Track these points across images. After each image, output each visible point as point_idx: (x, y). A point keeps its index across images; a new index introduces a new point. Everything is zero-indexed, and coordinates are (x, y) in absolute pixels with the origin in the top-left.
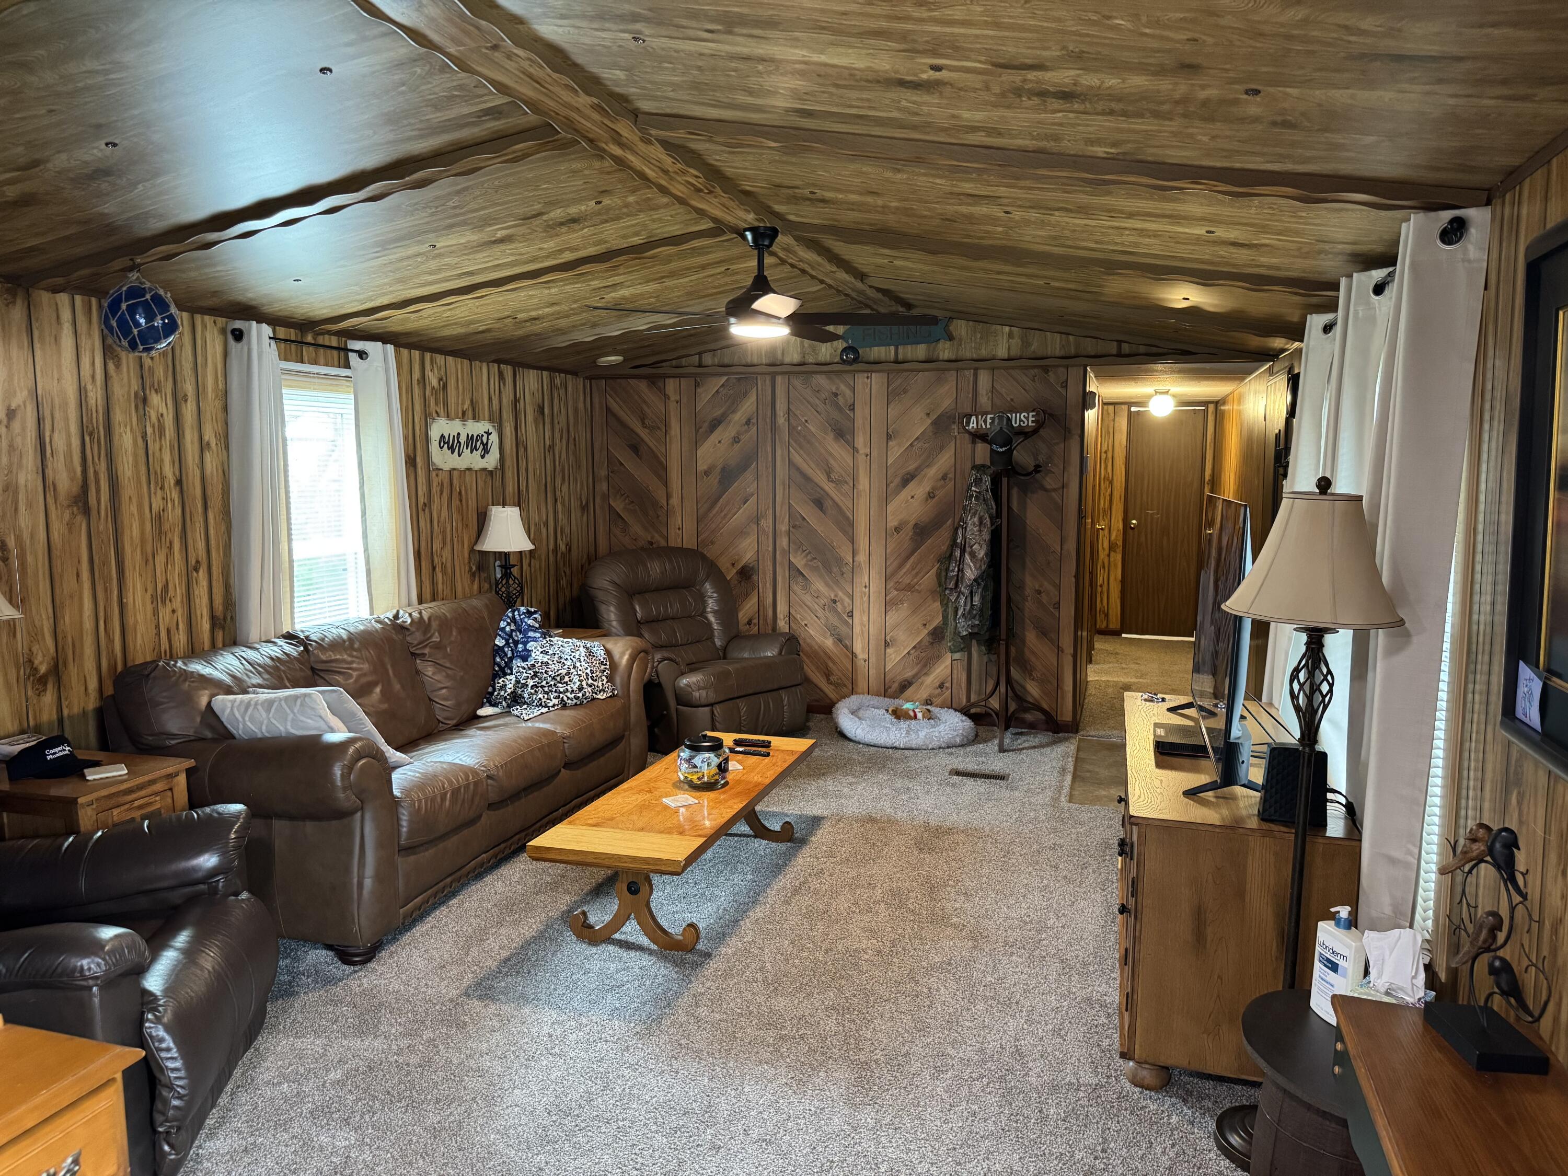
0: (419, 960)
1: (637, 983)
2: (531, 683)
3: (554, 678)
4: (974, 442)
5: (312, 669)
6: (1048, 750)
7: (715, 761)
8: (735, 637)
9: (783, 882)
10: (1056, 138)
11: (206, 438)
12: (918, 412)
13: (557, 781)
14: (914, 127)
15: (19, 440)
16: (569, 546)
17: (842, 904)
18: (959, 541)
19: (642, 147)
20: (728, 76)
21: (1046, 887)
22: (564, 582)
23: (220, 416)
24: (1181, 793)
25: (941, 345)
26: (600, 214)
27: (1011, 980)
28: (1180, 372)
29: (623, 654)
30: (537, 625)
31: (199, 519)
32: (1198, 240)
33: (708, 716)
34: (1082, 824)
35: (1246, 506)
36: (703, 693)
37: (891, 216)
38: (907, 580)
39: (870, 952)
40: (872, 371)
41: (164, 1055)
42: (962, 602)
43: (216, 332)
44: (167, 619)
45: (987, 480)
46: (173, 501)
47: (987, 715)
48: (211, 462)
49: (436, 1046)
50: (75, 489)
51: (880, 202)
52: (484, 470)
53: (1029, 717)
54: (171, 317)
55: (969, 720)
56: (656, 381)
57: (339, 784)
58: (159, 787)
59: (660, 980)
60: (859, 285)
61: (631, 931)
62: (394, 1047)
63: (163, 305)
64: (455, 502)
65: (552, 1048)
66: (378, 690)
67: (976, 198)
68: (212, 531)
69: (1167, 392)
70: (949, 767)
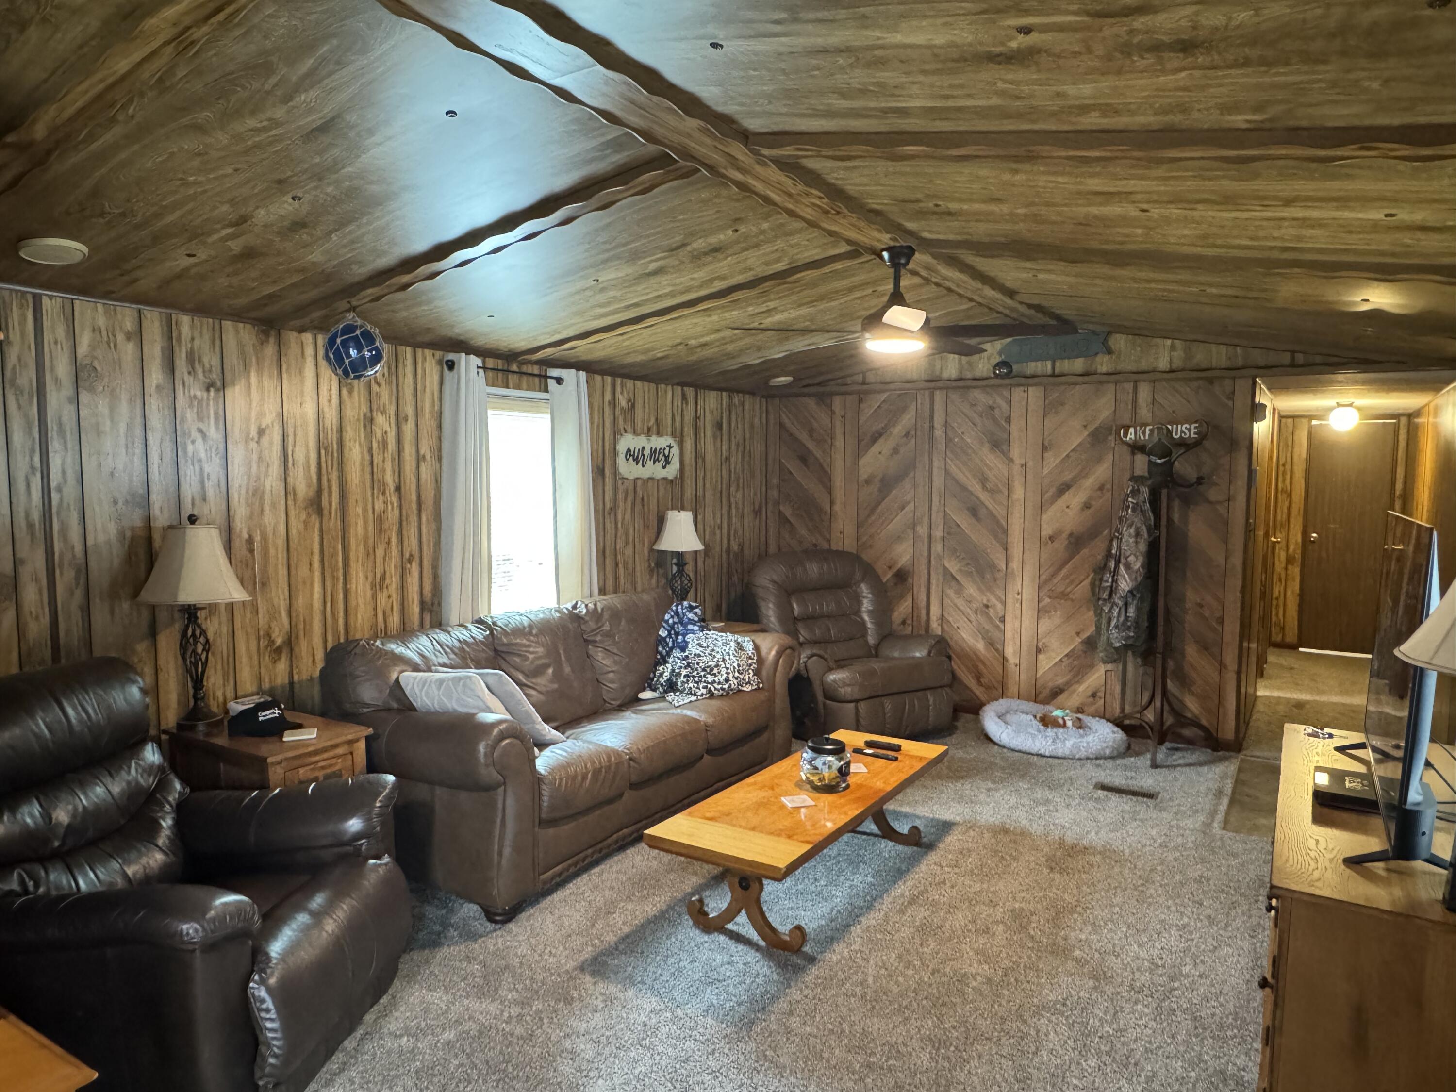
0: (551, 926)
1: (737, 979)
2: (684, 672)
3: (704, 670)
4: (1133, 454)
5: (495, 650)
6: (1205, 769)
7: (837, 764)
8: (887, 635)
9: (903, 889)
10: (1184, 109)
11: (422, 452)
12: (1076, 423)
13: (698, 765)
14: (1019, 116)
15: (266, 453)
16: (741, 546)
17: (959, 919)
18: (1114, 552)
19: (758, 169)
20: (812, 76)
21: (1184, 926)
22: (735, 578)
23: (436, 434)
24: (1340, 861)
25: (1099, 358)
26: (739, 242)
27: (1131, 1034)
28: (1364, 383)
29: (770, 650)
30: (696, 619)
31: (414, 518)
32: (1375, 227)
33: (854, 711)
34: (1235, 855)
35: (1431, 530)
36: (849, 689)
37: (1022, 225)
38: (1060, 588)
39: (979, 978)
40: (1028, 385)
41: (263, 1015)
42: (1115, 613)
43: (434, 362)
44: (383, 601)
45: (1145, 491)
46: (392, 504)
47: (1141, 727)
48: (426, 472)
49: (541, 1019)
50: (312, 493)
51: (1005, 208)
52: (665, 479)
53: (1187, 732)
54: (376, 349)
55: (1120, 732)
56: (824, 399)
57: (482, 760)
58: (340, 751)
59: (760, 980)
60: (1009, 301)
61: (742, 924)
62: (506, 1015)
63: (369, 338)
64: (638, 508)
65: (643, 1039)
66: (550, 671)
67: (1108, 196)
68: (424, 530)
69: (1351, 405)
70: (1094, 781)
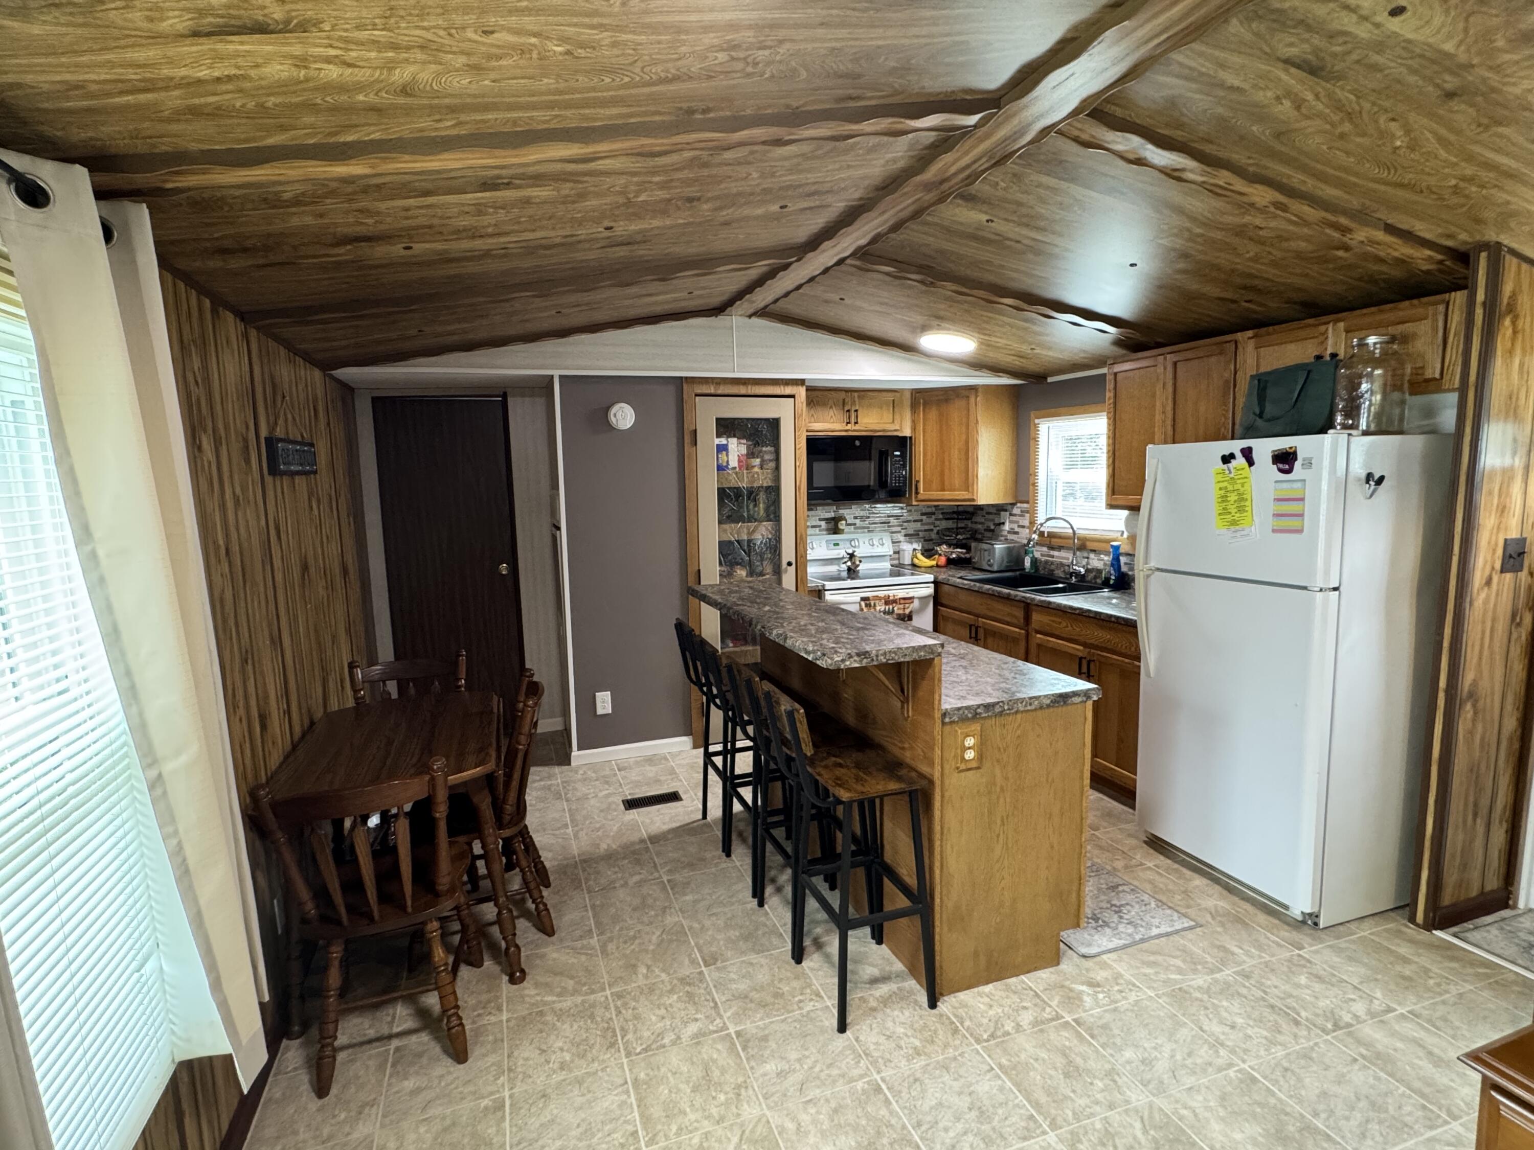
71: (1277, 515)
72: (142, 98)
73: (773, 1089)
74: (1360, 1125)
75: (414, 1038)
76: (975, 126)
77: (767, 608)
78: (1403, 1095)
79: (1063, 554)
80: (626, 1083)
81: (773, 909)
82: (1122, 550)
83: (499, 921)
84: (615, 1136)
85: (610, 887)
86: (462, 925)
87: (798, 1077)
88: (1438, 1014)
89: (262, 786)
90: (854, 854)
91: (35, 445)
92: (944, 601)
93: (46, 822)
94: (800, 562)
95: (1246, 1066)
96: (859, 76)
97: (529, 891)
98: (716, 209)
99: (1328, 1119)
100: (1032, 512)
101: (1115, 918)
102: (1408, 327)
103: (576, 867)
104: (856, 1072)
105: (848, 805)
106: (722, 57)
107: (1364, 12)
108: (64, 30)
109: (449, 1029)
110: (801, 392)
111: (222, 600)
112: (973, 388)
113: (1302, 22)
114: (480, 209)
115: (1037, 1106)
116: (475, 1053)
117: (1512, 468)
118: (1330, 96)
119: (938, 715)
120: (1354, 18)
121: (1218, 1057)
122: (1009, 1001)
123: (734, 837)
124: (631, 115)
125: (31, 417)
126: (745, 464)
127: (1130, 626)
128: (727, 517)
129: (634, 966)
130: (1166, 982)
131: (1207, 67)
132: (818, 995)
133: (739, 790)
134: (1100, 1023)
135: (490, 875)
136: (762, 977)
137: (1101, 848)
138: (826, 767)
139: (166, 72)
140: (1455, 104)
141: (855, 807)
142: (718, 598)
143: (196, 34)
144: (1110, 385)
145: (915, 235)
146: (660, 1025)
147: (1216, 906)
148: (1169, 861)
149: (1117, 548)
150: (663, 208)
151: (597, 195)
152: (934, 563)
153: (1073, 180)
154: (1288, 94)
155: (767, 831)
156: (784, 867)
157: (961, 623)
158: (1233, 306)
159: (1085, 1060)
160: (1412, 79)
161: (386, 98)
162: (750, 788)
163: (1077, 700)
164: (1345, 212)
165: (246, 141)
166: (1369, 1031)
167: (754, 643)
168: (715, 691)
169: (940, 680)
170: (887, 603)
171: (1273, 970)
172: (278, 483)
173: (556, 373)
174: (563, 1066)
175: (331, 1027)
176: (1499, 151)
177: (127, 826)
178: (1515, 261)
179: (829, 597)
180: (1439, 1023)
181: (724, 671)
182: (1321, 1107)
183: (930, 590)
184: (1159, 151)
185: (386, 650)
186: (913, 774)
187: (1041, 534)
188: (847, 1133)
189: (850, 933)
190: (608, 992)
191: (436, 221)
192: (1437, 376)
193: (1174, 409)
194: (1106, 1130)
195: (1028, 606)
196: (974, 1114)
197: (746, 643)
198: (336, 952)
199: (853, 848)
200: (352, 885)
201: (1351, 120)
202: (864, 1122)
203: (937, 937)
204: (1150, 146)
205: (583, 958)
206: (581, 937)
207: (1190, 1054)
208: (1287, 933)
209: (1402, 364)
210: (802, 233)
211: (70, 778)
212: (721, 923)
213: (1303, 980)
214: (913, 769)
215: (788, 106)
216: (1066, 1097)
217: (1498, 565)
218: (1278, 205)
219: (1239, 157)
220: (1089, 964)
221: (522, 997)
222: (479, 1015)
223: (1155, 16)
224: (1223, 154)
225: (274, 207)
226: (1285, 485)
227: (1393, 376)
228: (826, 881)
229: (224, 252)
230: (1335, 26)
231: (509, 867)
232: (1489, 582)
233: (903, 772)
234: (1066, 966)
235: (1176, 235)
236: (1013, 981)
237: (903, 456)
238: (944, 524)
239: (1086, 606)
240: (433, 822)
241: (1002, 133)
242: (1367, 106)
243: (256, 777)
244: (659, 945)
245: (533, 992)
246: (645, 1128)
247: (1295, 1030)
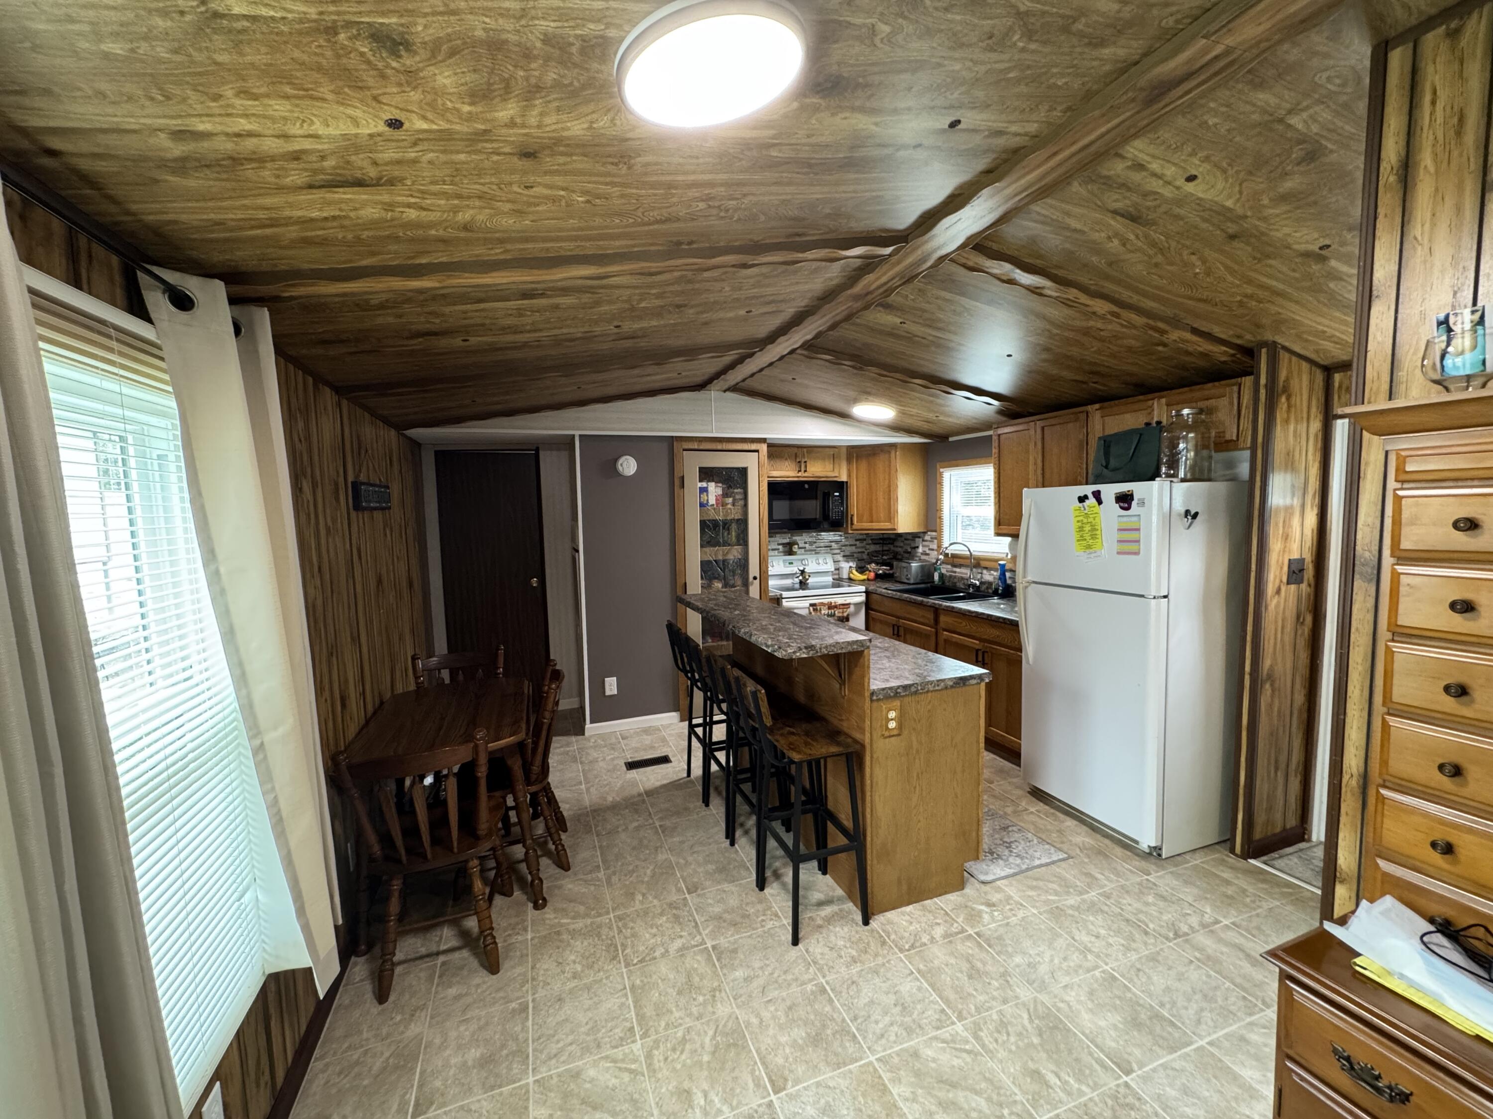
71: (1120, 541)
72: (268, 231)
73: (741, 991)
74: (1196, 1013)
75: (457, 955)
76: (890, 255)
77: (737, 612)
78: (1228, 989)
79: (963, 570)
80: (625, 988)
81: (742, 848)
82: (1007, 567)
83: (526, 859)
84: (616, 1031)
85: (613, 832)
86: (498, 862)
87: (761, 981)
88: (1254, 924)
89: (341, 753)
90: (804, 803)
91: (175, 489)
92: (873, 607)
93: (172, 781)
94: (764, 576)
95: (1107, 968)
96: (804, 219)
97: (551, 835)
98: (698, 313)
99: (1171, 1009)
100: (939, 539)
101: (1006, 852)
102: (1212, 402)
103: (587, 815)
104: (806, 977)
105: (799, 764)
106: (702, 205)
107: (1169, 179)
108: (211, 183)
109: (486, 946)
110: (764, 448)
111: (314, 606)
112: (893, 446)
113: (1123, 185)
114: (520, 312)
115: (947, 1001)
116: (505, 965)
117: (1292, 507)
118: (1146, 236)
119: (867, 694)
120: (1161, 182)
121: (1087, 960)
122: (925, 919)
123: (712, 790)
124: (634, 246)
125: (172, 467)
126: (722, 503)
127: (1013, 625)
128: (706, 543)
129: (633, 894)
130: (1047, 902)
131: (1056, 215)
132: (777, 915)
133: (716, 753)
134: (996, 935)
135: (520, 822)
136: (733, 902)
137: (994, 796)
138: (782, 735)
139: (287, 213)
140: (1236, 244)
141: (805, 766)
142: (699, 604)
143: (311, 187)
144: (995, 444)
145: (848, 332)
146: (653, 941)
147: (1083, 842)
148: (1047, 807)
149: (1003, 566)
150: (658, 312)
151: (610, 302)
152: (865, 577)
153: (963, 294)
154: (1116, 234)
155: (737, 785)
156: (751, 814)
157: (886, 623)
158: (1084, 386)
159: (984, 963)
160: (1205, 225)
161: (451, 233)
162: (724, 752)
163: (973, 682)
164: (1162, 319)
165: (345, 262)
166: (1202, 939)
167: (727, 639)
168: (697, 677)
169: (869, 667)
170: (829, 608)
171: (1127, 892)
172: (361, 516)
173: (577, 433)
174: (575, 976)
175: (391, 945)
176: (1270, 276)
177: (234, 784)
178: (1287, 355)
179: (785, 603)
180: (1254, 932)
181: (704, 661)
182: (1166, 999)
183: (862, 598)
184: (1026, 275)
185: (441, 645)
186: (849, 740)
187: (946, 555)
188: (799, 1026)
189: (801, 866)
190: (612, 915)
191: (488, 321)
192: (1234, 438)
193: (1043, 461)
194: (1001, 1020)
195: (937, 611)
196: (899, 1008)
197: (722, 640)
198: (396, 885)
199: (803, 798)
200: (411, 831)
201: (1163, 254)
202: (812, 1017)
203: (869, 868)
204: (1018, 271)
205: (592, 888)
206: (591, 872)
207: (1065, 959)
208: (1138, 863)
209: (1208, 430)
210: (763, 330)
211: (190, 746)
212: (701, 859)
213: (1150, 899)
214: (848, 736)
215: (751, 240)
216: (969, 994)
217: (1285, 579)
218: (1114, 314)
219: (1084, 279)
220: (986, 888)
221: (543, 920)
222: (509, 935)
223: (1019, 179)
224: (1071, 277)
225: (366, 310)
226: (1125, 519)
227: (1203, 438)
228: (783, 824)
229: (324, 342)
230: (1148, 187)
231: (535, 816)
232: (1278, 591)
233: (842, 738)
234: (968, 890)
235: (1038, 334)
236: (928, 902)
237: (841, 496)
238: (873, 548)
239: (980, 610)
240: (476, 780)
241: (910, 260)
242: (1173, 244)
243: (337, 744)
244: (652, 877)
245: (552, 916)
246: (640, 1024)
247: (1145, 938)
